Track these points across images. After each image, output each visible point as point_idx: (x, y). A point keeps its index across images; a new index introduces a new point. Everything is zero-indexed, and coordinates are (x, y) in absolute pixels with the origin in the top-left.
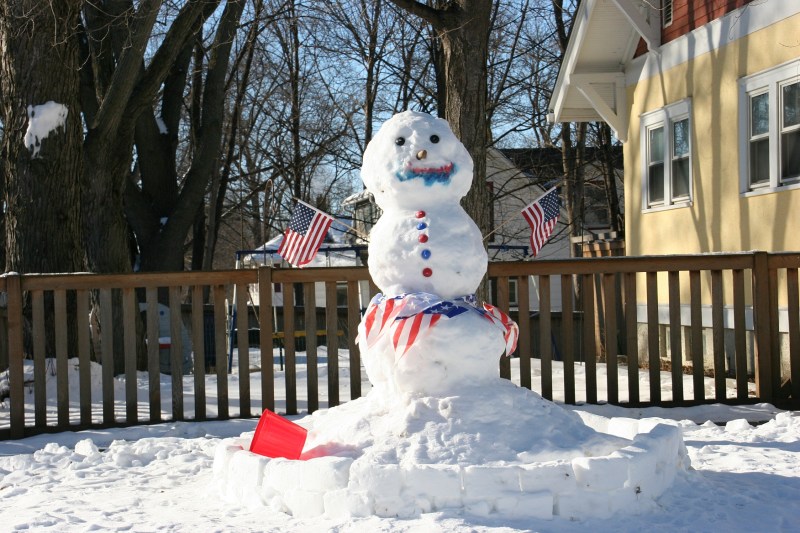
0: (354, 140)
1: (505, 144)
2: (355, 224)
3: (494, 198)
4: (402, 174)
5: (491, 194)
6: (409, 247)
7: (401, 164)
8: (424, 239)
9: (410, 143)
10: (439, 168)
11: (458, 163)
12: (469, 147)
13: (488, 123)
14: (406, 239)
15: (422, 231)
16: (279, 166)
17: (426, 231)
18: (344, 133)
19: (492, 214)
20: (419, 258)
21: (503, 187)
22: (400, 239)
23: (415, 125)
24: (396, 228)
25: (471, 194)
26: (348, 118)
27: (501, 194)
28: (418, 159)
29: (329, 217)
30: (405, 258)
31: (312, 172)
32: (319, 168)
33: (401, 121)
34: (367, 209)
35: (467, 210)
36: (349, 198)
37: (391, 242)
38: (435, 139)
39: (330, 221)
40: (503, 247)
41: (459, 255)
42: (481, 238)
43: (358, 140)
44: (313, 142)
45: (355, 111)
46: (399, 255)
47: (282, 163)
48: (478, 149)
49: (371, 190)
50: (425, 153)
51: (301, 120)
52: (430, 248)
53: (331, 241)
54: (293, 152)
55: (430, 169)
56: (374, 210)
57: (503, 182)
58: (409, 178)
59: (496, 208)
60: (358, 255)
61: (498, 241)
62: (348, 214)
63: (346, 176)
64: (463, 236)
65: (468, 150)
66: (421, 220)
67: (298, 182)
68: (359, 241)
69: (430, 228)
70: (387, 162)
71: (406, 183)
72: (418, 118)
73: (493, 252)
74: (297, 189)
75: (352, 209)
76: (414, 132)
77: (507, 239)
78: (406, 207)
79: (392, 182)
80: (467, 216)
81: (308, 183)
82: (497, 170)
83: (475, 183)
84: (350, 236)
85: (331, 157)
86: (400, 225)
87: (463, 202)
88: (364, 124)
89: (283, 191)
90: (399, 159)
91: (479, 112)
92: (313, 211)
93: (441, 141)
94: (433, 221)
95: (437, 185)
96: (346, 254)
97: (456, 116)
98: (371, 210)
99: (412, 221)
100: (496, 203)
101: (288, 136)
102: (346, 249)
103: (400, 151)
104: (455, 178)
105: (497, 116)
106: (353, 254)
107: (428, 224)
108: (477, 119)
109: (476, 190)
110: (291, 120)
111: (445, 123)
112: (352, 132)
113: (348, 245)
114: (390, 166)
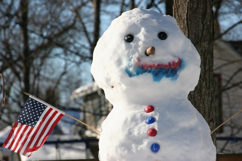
0: (83, 33)
1: (232, 36)
2: (85, 116)
3: (222, 90)
4: (131, 69)
5: (220, 86)
6: (139, 141)
7: (130, 60)
8: (153, 133)
9: (139, 40)
10: (167, 64)
11: (186, 59)
12: (196, 43)
13: (215, 16)
14: (136, 133)
15: (151, 126)
16: (8, 59)
17: (155, 125)
18: (72, 27)
19: (220, 105)
20: (149, 152)
21: (231, 78)
22: (130, 133)
23: (144, 22)
24: (126, 122)
25: (198, 88)
26: (77, 11)
27: (229, 85)
28: (147, 55)
29: (60, 112)
30: (134, 151)
31: (41, 65)
32: (49, 61)
33: (130, 18)
34: (96, 101)
35: (195, 104)
36: (78, 90)
37: (121, 136)
38: (163, 36)
39: (61, 115)
40: (231, 139)
41: (187, 148)
42: (209, 132)
43: (87, 34)
44: (41, 35)
45: (84, 4)
46: (129, 149)
47: (11, 56)
48: (205, 44)
49: (100, 83)
50: (153, 50)
51: (30, 15)
52: (159, 142)
53: (61, 133)
54: (22, 45)
55: (159, 65)
56: (103, 103)
57: (231, 74)
58: (138, 73)
59: (225, 100)
60: (88, 147)
61: (227, 132)
62: (77, 106)
63: (75, 69)
64: (191, 130)
65: (195, 45)
66: (150, 114)
67: (27, 75)
68: (88, 133)
69: (159, 122)
70: (116, 59)
71: (134, 79)
72: (146, 16)
73: (221, 143)
74: (27, 81)
75: (81, 101)
76: (143, 29)
77: (235, 131)
78: (135, 102)
79: (122, 77)
80: (195, 111)
81: (37, 76)
82: (224, 62)
83: (202, 77)
84: (79, 128)
85: (59, 50)
86: (129, 119)
87: (192, 97)
88: (93, 17)
89: (11, 84)
90: (128, 56)
91: (206, 8)
92: (44, 105)
93: (169, 38)
94: (162, 116)
95: (165, 81)
96: (76, 146)
97: (183, 12)
98: (100, 102)
99: (142, 115)
100: (224, 95)
101: (17, 29)
102: (76, 141)
103: (128, 48)
104: (183, 74)
105: (224, 9)
106: (82, 146)
107: (157, 118)
108: (204, 15)
109: (204, 84)
110: (20, 14)
111: (173, 20)
112: (81, 25)
113: (77, 137)
114: (119, 62)
